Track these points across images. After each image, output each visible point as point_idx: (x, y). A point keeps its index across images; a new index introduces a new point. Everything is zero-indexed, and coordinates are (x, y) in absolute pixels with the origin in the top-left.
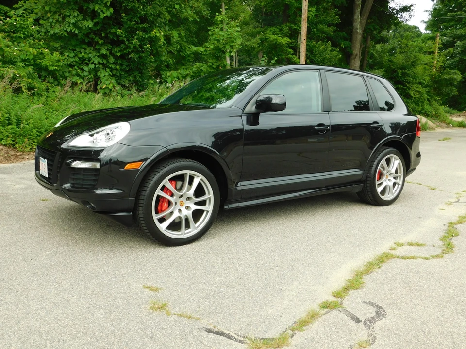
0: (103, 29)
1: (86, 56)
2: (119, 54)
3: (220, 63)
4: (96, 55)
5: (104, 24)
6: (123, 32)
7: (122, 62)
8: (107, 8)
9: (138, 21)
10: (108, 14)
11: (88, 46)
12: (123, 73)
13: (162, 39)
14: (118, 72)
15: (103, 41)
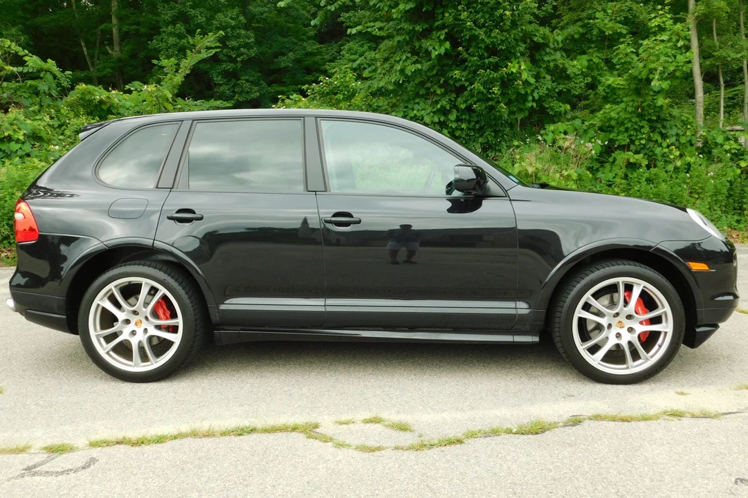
0: (442, 73)
1: (418, 114)
2: (463, 106)
3: (640, 100)
4: (431, 112)
5: (443, 66)
6: (465, 74)
7: (470, 117)
8: (441, 42)
9: (483, 54)
10: (442, 51)
11: (423, 99)
12: (472, 134)
13: (525, 76)
14: (465, 133)
15: (443, 90)
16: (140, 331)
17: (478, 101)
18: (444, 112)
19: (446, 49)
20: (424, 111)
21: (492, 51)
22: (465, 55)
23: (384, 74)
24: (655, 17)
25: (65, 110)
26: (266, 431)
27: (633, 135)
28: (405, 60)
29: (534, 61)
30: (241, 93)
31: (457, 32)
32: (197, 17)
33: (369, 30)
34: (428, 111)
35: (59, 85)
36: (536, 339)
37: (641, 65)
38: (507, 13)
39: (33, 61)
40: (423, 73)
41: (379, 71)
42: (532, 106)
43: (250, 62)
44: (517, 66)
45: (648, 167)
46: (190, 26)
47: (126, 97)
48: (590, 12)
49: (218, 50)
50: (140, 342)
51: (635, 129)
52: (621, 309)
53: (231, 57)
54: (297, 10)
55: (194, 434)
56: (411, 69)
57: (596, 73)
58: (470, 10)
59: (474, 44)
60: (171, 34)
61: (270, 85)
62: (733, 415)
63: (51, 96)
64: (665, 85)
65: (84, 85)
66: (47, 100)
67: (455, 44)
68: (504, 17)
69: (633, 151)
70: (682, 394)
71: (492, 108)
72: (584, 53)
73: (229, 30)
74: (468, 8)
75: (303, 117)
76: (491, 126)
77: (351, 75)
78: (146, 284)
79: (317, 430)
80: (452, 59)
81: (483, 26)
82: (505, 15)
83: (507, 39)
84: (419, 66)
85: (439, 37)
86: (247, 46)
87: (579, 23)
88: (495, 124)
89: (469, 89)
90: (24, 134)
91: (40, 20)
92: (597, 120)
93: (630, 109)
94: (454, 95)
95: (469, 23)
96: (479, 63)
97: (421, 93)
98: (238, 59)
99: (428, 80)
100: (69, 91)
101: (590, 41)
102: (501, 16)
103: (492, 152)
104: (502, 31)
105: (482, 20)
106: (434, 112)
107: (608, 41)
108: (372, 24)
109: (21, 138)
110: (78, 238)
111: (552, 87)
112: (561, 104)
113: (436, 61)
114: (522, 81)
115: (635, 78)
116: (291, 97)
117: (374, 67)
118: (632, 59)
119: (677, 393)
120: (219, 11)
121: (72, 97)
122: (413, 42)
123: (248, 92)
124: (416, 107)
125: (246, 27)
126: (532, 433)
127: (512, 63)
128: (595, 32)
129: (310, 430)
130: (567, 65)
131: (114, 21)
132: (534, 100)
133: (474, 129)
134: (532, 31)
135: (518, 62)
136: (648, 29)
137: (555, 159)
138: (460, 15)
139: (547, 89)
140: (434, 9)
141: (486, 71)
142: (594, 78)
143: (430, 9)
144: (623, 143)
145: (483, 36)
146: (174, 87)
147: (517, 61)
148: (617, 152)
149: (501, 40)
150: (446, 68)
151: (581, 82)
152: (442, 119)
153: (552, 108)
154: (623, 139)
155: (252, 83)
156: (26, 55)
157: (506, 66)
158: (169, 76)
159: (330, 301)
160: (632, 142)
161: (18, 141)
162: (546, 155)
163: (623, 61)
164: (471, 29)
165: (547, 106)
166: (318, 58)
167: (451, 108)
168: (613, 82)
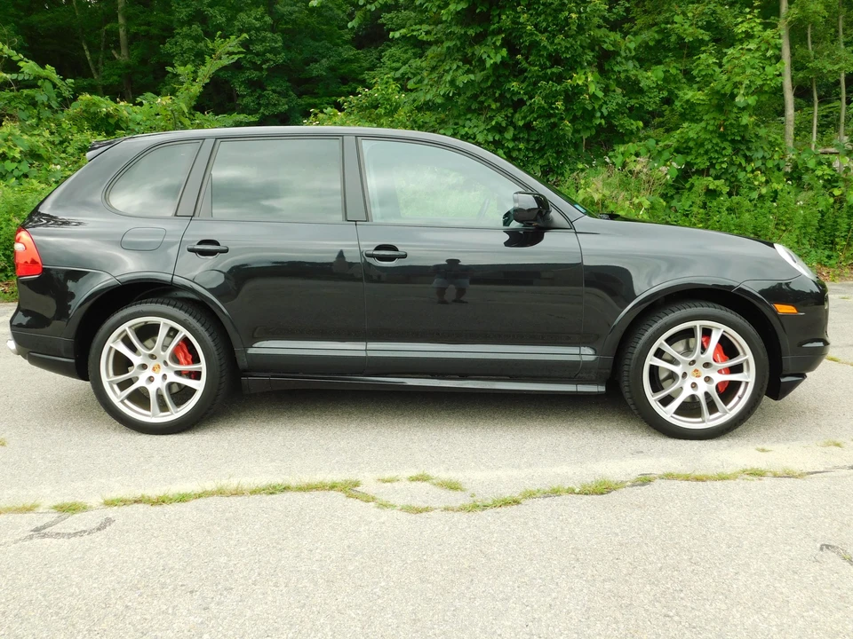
0: (498, 84)
1: (470, 132)
2: (521, 123)
3: (723, 118)
4: (485, 129)
5: (498, 77)
6: (524, 85)
7: (529, 135)
8: (497, 49)
9: (545, 64)
10: (498, 59)
11: (476, 115)
12: (531, 155)
13: (592, 89)
14: (523, 154)
15: (498, 104)
16: (158, 377)
17: (539, 117)
18: (499, 129)
19: (503, 57)
20: (476, 129)
21: (555, 59)
22: (524, 64)
23: (431, 86)
24: (742, 22)
25: (66, 124)
26: (300, 489)
27: (715, 158)
28: (456, 70)
29: (603, 71)
30: (267, 106)
31: (515, 37)
32: (215, 17)
33: (415, 33)
34: (482, 128)
35: (59, 95)
36: (602, 389)
37: (725, 77)
38: (574, 16)
39: (29, 67)
40: (476, 85)
41: (425, 82)
42: (600, 124)
43: (277, 70)
44: (583, 77)
45: (730, 194)
46: (208, 27)
47: (136, 110)
48: (667, 15)
49: (242, 56)
50: (158, 390)
51: (716, 151)
52: (698, 357)
53: (255, 63)
54: (331, 9)
55: (221, 492)
56: (463, 79)
57: (673, 86)
58: (530, 12)
59: (534, 52)
60: (188, 36)
61: (300, 96)
62: (820, 474)
63: (50, 107)
64: (752, 100)
65: (88, 96)
66: (46, 113)
67: (513, 51)
68: (570, 21)
69: (713, 175)
70: (763, 450)
71: (554, 125)
72: (659, 63)
73: (253, 32)
74: (528, 10)
75: (342, 136)
76: (552, 147)
77: (394, 86)
78: (165, 324)
79: (358, 489)
80: (509, 69)
81: (546, 30)
82: (571, 18)
83: (572, 46)
84: (472, 77)
85: (494, 43)
86: (273, 51)
87: (655, 28)
88: (558, 145)
89: (528, 104)
90: (21, 152)
91: (35, 18)
92: (673, 140)
93: (710, 128)
94: (511, 110)
95: (529, 27)
96: (540, 74)
97: (473, 107)
98: (264, 66)
99: (482, 92)
100: (71, 103)
101: (668, 49)
102: (566, 19)
103: (553, 176)
104: (567, 36)
105: (545, 24)
106: (488, 130)
107: (688, 50)
108: (418, 27)
109: (18, 156)
110: (87, 273)
111: (623, 102)
112: (632, 121)
113: (491, 71)
114: (588, 94)
115: (718, 92)
116: (325, 110)
117: (419, 77)
118: (714, 71)
119: (758, 450)
120: (241, 10)
121: (75, 109)
122: (464, 48)
123: (275, 105)
124: (468, 123)
125: (273, 29)
126: (597, 494)
127: (577, 74)
128: (673, 38)
129: (350, 489)
130: (640, 77)
131: (121, 20)
132: (602, 116)
133: (533, 150)
134: (601, 37)
135: (585, 74)
136: (734, 36)
137: (624, 185)
138: (520, 17)
139: (617, 104)
140: (489, 10)
141: (548, 83)
142: (671, 92)
143: (485, 10)
144: (702, 167)
145: (545, 43)
146: (191, 98)
147: (583, 71)
148: (695, 177)
149: (566, 47)
150: (502, 79)
151: (655, 97)
152: (497, 138)
153: (622, 126)
154: (702, 163)
155: (279, 93)
156: (21, 60)
157: (571, 78)
158: (185, 85)
159: (372, 345)
160: (713, 165)
161: (13, 159)
162: (615, 180)
163: (704, 73)
164: (532, 34)
165: (617, 123)
166: (355, 66)
167: (507, 125)
168: (693, 96)
